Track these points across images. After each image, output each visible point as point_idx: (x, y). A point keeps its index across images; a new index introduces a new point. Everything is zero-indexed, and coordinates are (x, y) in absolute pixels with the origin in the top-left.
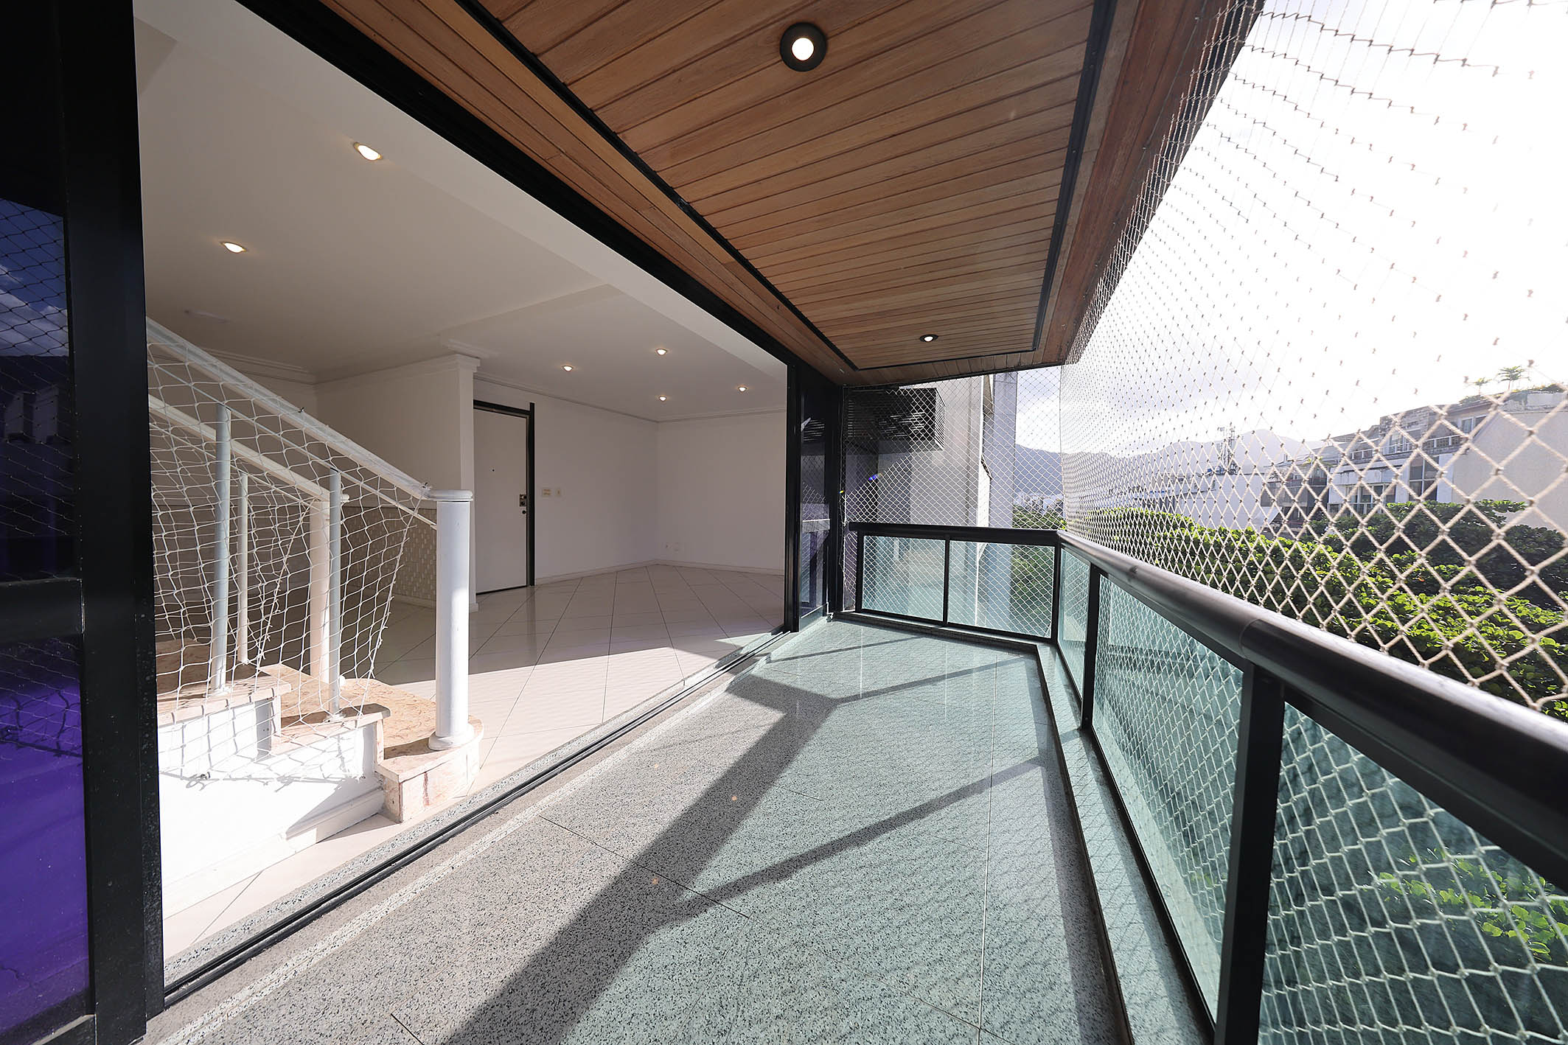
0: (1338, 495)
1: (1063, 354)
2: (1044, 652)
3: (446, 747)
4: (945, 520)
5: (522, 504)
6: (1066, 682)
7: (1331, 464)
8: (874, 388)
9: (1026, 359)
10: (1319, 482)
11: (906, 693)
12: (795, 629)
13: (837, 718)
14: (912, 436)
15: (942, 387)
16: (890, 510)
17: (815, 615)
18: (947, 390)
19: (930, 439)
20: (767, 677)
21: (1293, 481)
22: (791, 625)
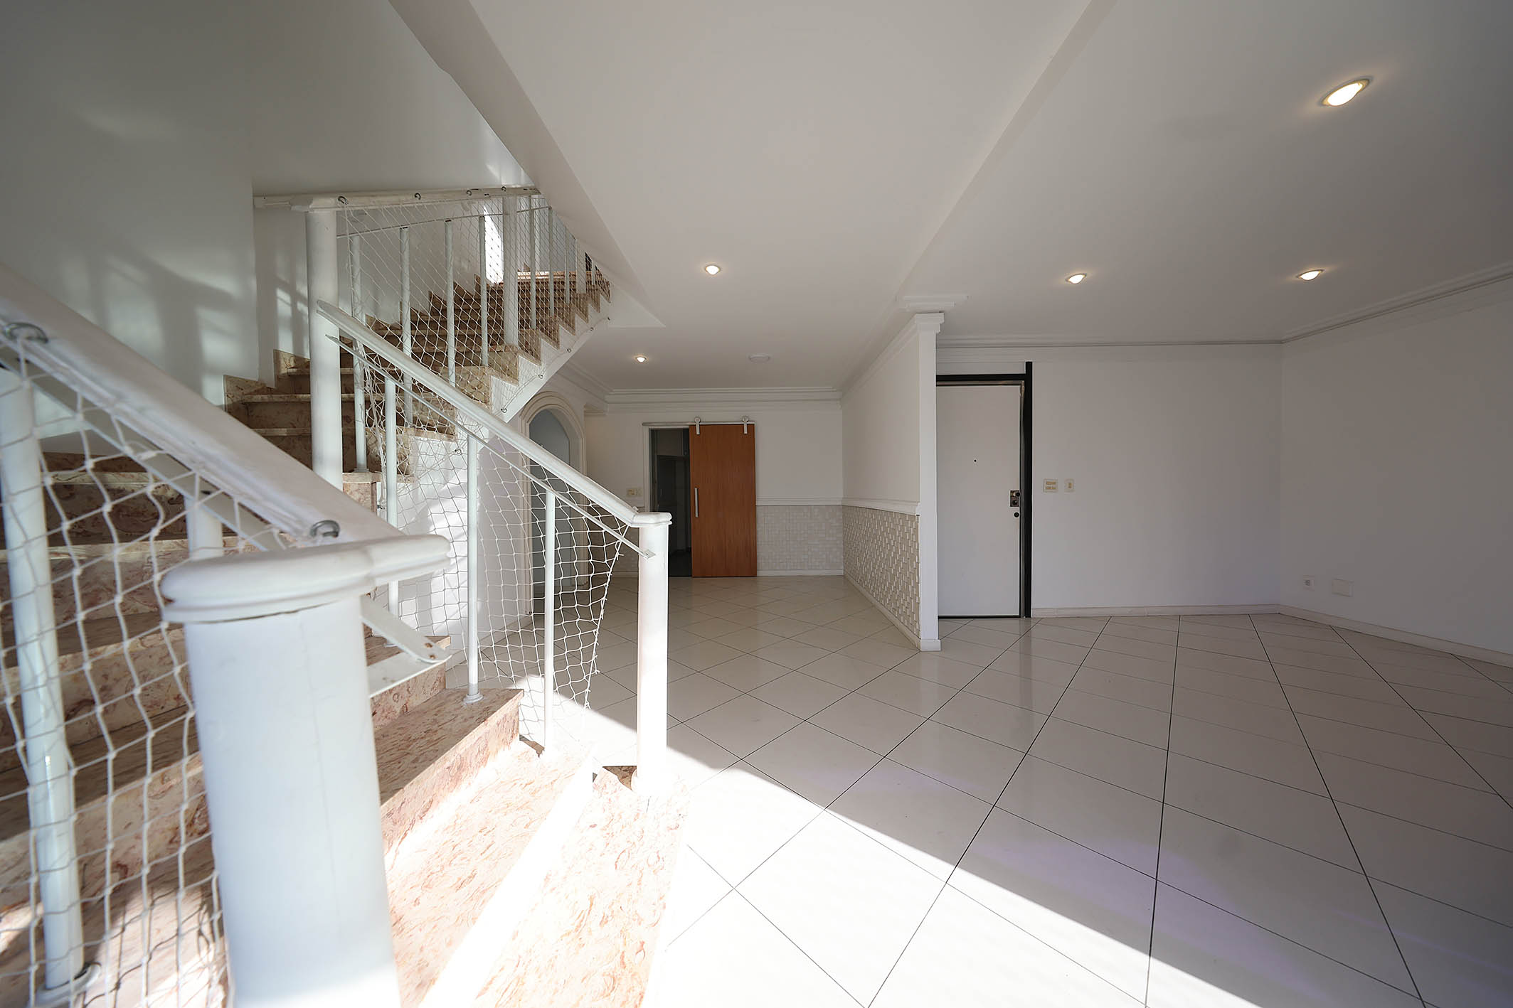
5: (1014, 504)
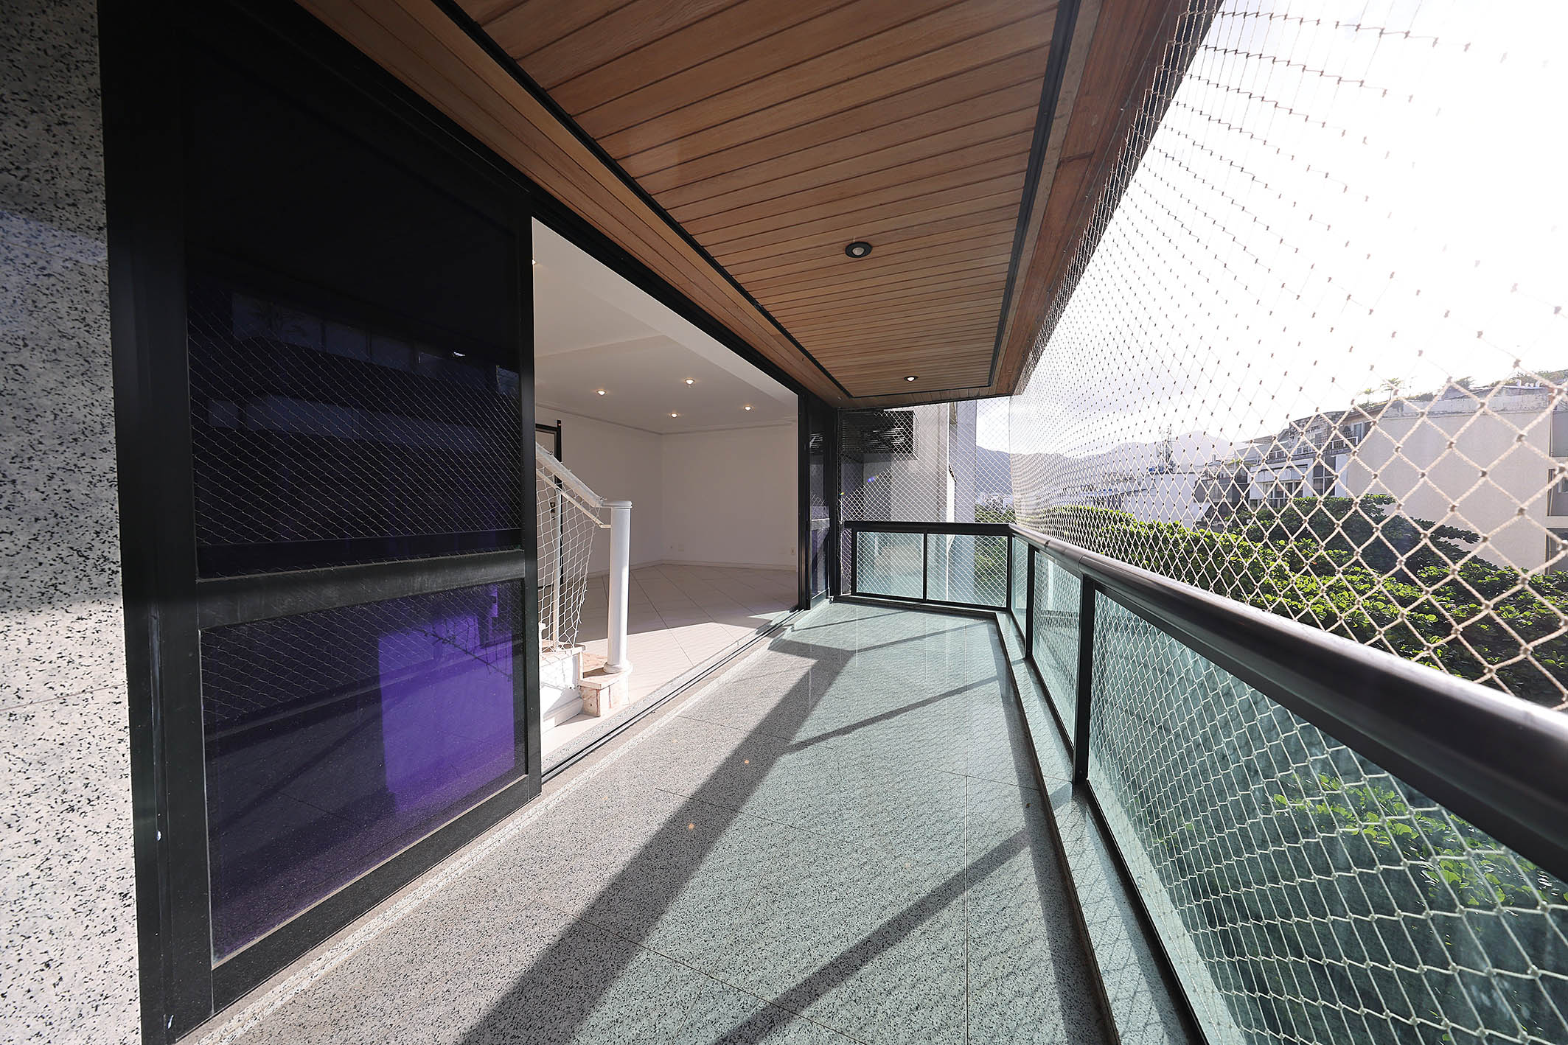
0: (1256, 491)
1: (1011, 388)
2: (1002, 618)
3: (618, 671)
4: (923, 518)
6: (1017, 634)
7: (1249, 464)
8: (864, 410)
9: (985, 391)
10: (1242, 480)
11: (902, 645)
12: (808, 608)
13: (856, 661)
14: (896, 450)
15: (918, 410)
16: (873, 510)
17: (819, 599)
18: (922, 413)
19: (910, 452)
20: (795, 640)
21: (1223, 479)
22: (804, 604)
